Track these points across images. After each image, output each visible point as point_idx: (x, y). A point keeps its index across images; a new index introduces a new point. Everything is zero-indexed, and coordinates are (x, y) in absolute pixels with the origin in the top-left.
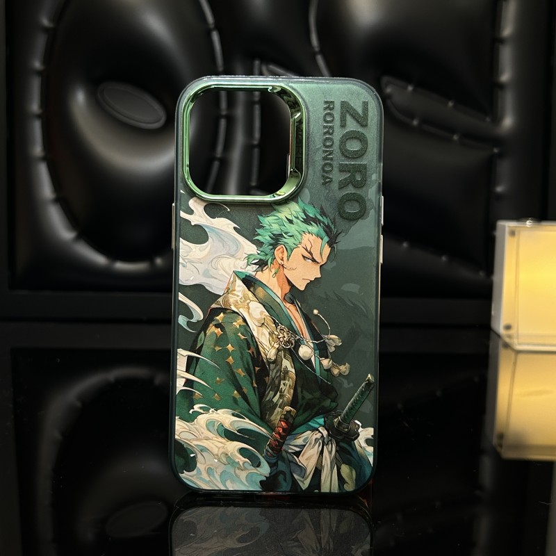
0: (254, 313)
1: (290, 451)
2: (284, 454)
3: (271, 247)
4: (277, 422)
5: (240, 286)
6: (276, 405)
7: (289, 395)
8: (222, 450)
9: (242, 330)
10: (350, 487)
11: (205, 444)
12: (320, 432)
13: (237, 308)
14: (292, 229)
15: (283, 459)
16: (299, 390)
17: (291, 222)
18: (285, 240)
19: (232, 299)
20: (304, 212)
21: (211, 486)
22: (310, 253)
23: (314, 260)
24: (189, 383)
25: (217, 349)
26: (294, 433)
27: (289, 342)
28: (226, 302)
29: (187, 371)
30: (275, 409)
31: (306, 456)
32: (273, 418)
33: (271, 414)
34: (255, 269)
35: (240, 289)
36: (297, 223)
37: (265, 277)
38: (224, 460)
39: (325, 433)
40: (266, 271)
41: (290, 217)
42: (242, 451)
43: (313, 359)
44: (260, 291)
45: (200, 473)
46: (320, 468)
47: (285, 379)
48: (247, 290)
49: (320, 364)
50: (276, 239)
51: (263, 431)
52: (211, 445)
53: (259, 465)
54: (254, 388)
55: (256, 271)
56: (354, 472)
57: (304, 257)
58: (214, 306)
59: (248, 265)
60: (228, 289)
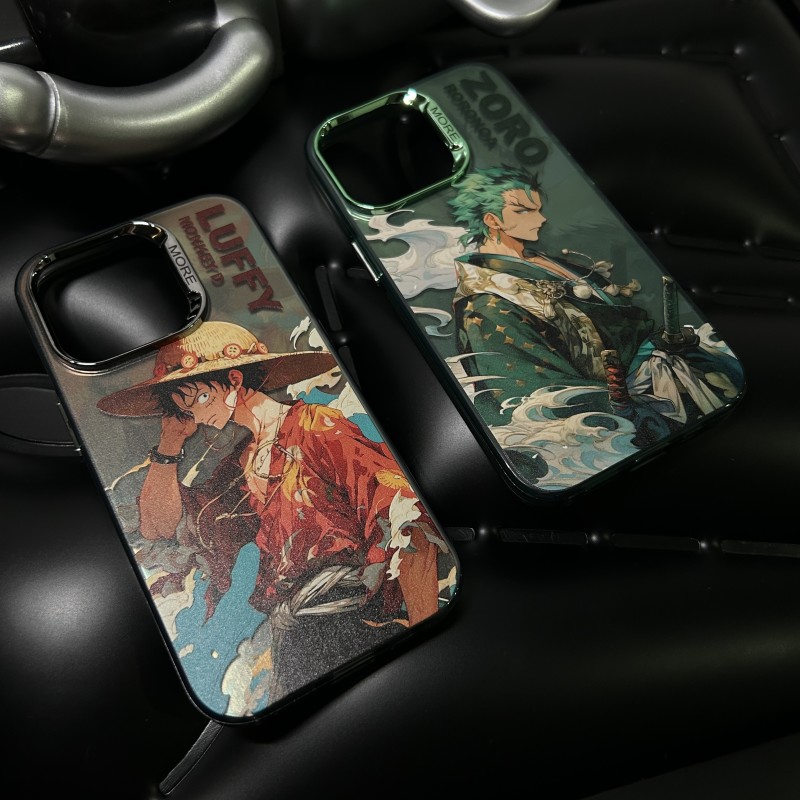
0: (503, 284)
1: (639, 392)
2: (635, 399)
3: (478, 220)
4: (603, 372)
5: (467, 267)
6: (589, 356)
7: (596, 340)
8: (564, 434)
9: (501, 306)
10: (732, 393)
11: (540, 436)
12: (656, 357)
13: (483, 289)
14: (488, 195)
15: (638, 405)
16: (603, 329)
17: (482, 190)
18: (487, 208)
19: (470, 284)
20: (489, 176)
21: (580, 478)
22: (520, 205)
23: (529, 210)
24: (478, 385)
25: (487, 337)
26: (630, 372)
27: (558, 291)
28: (466, 289)
29: (470, 374)
30: (591, 361)
31: (661, 388)
32: (596, 370)
33: (592, 369)
34: (475, 247)
35: (472, 270)
36: (489, 188)
37: (490, 247)
38: (574, 441)
39: (663, 354)
40: (488, 243)
41: (478, 187)
42: (586, 421)
43: (595, 293)
44: (493, 262)
45: (556, 470)
46: (684, 392)
47: (580, 327)
48: (479, 268)
49: (606, 293)
50: (479, 211)
51: (595, 388)
52: (548, 434)
53: (617, 426)
54: (553, 352)
55: (478, 247)
56: (723, 375)
57: (517, 212)
58: (455, 300)
59: (465, 246)
60: (460, 277)
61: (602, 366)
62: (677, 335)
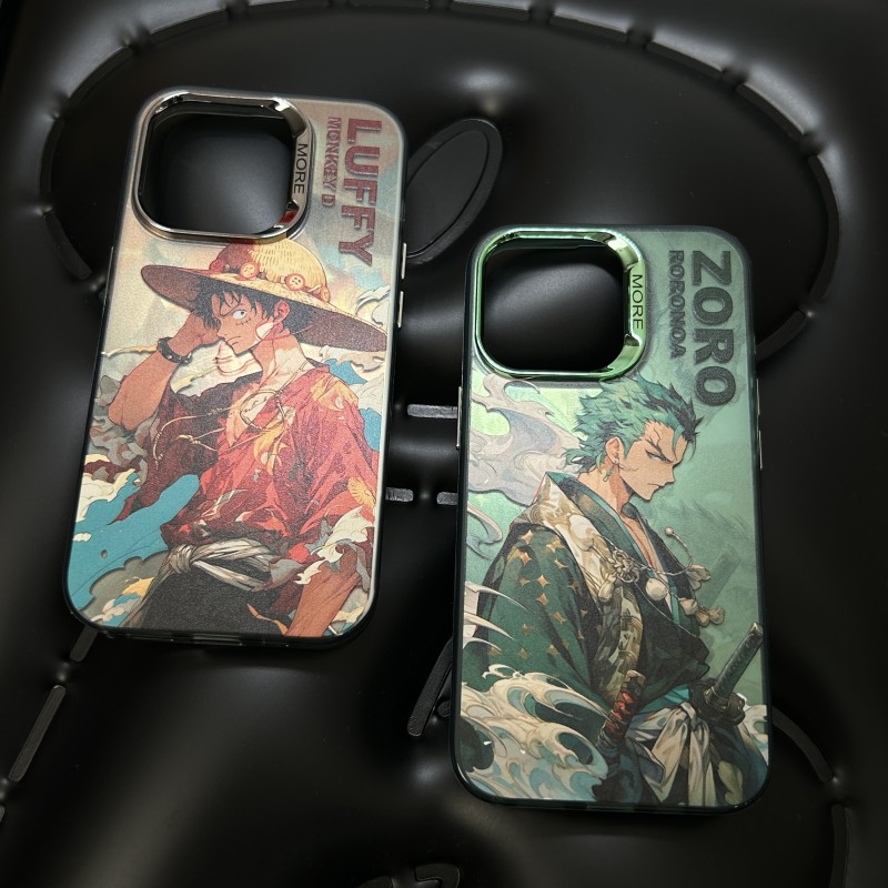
0: (578, 531)
1: (638, 739)
2: (629, 743)
3: (601, 440)
4: (616, 693)
5: (556, 494)
6: (614, 667)
7: (633, 653)
8: (531, 737)
9: (561, 556)
10: (734, 799)
11: (506, 725)
12: (683, 710)
14: (631, 415)
15: (627, 752)
16: (649, 645)
17: (628, 405)
18: (620, 430)
19: (544, 511)
20: (647, 392)
21: (515, 793)
22: (659, 449)
23: (663, 458)
24: (481, 631)
25: (524, 582)
26: (642, 711)
27: (631, 573)
28: (537, 514)
29: (479, 614)
30: (613, 673)
31: (664, 747)
32: (610, 686)
33: (607, 682)
34: (577, 470)
35: (556, 496)
36: (637, 408)
37: (592, 480)
38: (536, 751)
39: (692, 712)
40: (594, 473)
41: (627, 400)
42: (563, 738)
43: (668, 600)
44: (585, 499)
45: (498, 771)
46: (685, 767)
47: (626, 629)
48: (565, 498)
49: (680, 607)
50: (608, 429)
51: (595, 707)
52: (515, 727)
53: (590, 761)
54: (579, 641)
55: (580, 472)
56: (740, 774)
57: (649, 453)
58: (518, 521)
59: (567, 463)
60: (539, 496)
61: (619, 687)
62: (722, 700)
